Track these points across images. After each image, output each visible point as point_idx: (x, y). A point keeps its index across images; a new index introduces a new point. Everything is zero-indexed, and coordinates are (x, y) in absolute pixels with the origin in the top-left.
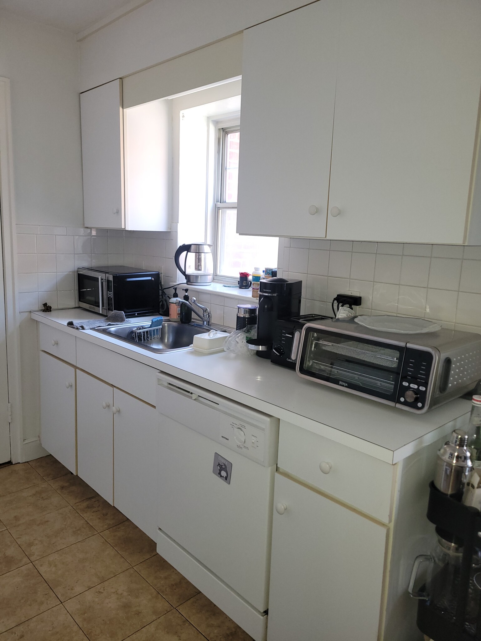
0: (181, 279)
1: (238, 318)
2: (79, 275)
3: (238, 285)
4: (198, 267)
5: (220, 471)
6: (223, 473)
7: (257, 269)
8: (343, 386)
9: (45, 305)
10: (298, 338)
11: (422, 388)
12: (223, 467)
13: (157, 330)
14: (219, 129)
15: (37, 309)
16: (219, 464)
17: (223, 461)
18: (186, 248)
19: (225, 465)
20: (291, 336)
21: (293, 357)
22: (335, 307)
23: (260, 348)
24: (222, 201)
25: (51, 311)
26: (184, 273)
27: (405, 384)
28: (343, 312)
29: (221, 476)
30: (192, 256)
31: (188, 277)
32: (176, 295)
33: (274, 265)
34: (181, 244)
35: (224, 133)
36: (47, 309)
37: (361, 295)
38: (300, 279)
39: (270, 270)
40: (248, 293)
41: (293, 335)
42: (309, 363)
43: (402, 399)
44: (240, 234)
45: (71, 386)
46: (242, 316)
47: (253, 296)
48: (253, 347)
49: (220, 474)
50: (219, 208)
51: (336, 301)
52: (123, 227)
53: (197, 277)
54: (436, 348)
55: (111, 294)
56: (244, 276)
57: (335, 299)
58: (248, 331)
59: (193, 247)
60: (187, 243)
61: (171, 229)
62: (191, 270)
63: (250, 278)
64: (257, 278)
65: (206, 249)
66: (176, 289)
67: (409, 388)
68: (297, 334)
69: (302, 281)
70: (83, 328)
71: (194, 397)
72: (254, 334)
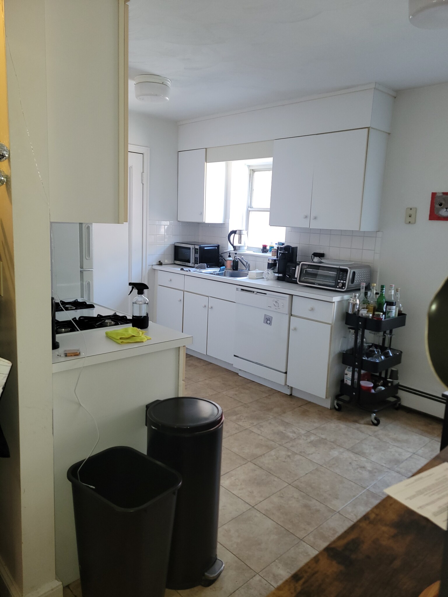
0: (231, 248)
1: (268, 263)
2: (175, 246)
3: (261, 251)
4: (240, 242)
5: (267, 321)
6: (268, 322)
7: (272, 243)
8: (316, 285)
9: (160, 262)
10: (298, 269)
11: (345, 282)
12: (268, 319)
13: (222, 273)
14: (250, 170)
15: (155, 264)
16: (266, 319)
17: (268, 317)
18: (234, 232)
19: (269, 318)
20: (294, 269)
21: (296, 276)
22: (313, 258)
23: (280, 275)
24: (251, 207)
25: (162, 265)
26: (233, 245)
27: (339, 281)
28: (316, 259)
29: (267, 323)
30: (237, 236)
31: (235, 247)
32: (230, 256)
33: (283, 241)
34: (232, 230)
35: (253, 171)
36: (160, 264)
37: (324, 253)
38: (297, 246)
39: (280, 243)
40: (269, 254)
41: (296, 268)
42: (303, 279)
43: (338, 287)
44: (271, 226)
45: (180, 300)
46: (270, 263)
47: (272, 255)
48: (277, 275)
49: (267, 322)
50: (250, 211)
51: (313, 255)
52: (204, 221)
53: (239, 247)
54: (349, 268)
55: (198, 256)
56: (265, 247)
57: (313, 254)
58: (273, 269)
59: (237, 232)
60: (235, 230)
61: (225, 222)
62: (236, 244)
63: (268, 248)
64: (272, 247)
65: (244, 232)
66: (230, 253)
67: (340, 282)
68: (297, 267)
69: (297, 247)
70: (190, 271)
71: (255, 293)
72: (276, 270)
